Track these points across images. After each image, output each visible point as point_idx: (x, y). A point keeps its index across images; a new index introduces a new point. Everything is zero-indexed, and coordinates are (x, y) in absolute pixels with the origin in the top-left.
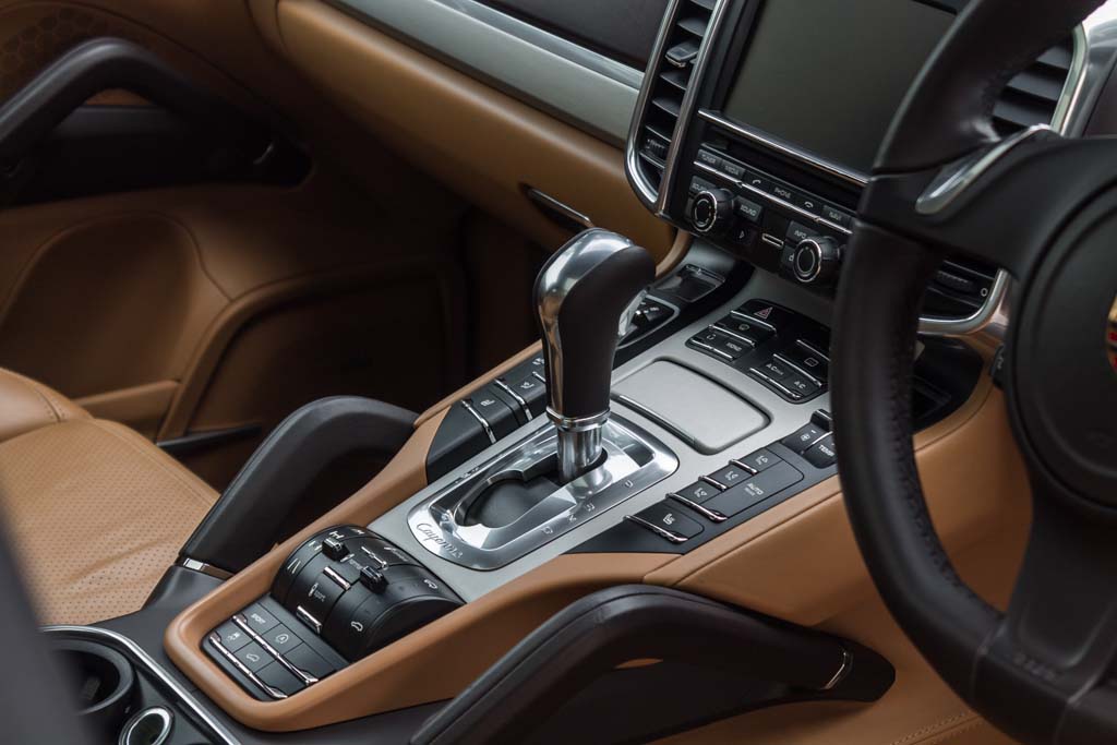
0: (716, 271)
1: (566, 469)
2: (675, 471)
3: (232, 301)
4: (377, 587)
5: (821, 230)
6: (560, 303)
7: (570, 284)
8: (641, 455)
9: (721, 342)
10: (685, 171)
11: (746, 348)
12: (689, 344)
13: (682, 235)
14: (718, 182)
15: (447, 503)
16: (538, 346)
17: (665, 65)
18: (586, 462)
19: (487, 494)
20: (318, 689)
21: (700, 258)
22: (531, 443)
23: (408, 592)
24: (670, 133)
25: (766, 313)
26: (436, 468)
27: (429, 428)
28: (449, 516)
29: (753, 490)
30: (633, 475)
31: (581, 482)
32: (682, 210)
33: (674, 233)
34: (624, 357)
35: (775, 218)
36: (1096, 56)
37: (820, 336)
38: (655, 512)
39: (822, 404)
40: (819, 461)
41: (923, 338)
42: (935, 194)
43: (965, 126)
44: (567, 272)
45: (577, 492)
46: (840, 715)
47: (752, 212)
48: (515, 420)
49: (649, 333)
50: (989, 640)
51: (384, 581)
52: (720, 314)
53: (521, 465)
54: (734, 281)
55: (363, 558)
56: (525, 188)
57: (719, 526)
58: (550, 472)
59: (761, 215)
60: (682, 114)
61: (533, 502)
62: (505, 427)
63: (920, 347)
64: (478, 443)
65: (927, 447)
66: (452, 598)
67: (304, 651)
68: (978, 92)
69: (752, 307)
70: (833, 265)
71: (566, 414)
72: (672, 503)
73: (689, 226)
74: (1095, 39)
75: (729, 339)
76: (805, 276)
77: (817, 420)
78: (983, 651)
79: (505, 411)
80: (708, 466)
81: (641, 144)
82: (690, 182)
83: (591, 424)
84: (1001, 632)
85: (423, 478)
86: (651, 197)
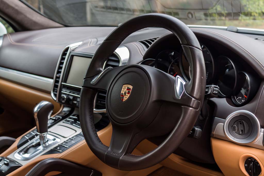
0: (68, 111)
1: (41, 143)
2: (60, 141)
4: (7, 165)
7: (39, 110)
8: (54, 140)
9: (68, 121)
10: (60, 93)
11: (72, 122)
12: (63, 122)
13: (62, 105)
14: (65, 94)
15: (21, 151)
17: (57, 77)
18: (44, 142)
19: (28, 149)
21: (66, 109)
22: (36, 140)
23: (12, 165)
24: (58, 88)
25: (76, 116)
26: (19, 147)
27: (18, 141)
28: (21, 153)
29: (73, 142)
30: (52, 143)
31: (44, 145)
32: (60, 100)
35: (75, 98)
36: (123, 63)
38: (56, 148)
42: (93, 81)
44: (38, 108)
45: (44, 147)
47: (71, 98)
48: (33, 137)
49: (56, 122)
50: (107, 151)
52: (69, 117)
53: (34, 144)
54: (70, 113)
55: (5, 161)
57: (67, 148)
58: (39, 144)
59: (73, 98)
60: (59, 85)
61: (36, 148)
62: (31, 139)
64: (27, 141)
66: (20, 165)
69: (74, 116)
71: (41, 133)
72: (60, 146)
75: (70, 120)
78: (106, 153)
79: (31, 136)
80: (65, 140)
81: (54, 91)
82: (61, 95)
83: (45, 134)
84: (109, 149)
85: (17, 148)
86: (55, 99)
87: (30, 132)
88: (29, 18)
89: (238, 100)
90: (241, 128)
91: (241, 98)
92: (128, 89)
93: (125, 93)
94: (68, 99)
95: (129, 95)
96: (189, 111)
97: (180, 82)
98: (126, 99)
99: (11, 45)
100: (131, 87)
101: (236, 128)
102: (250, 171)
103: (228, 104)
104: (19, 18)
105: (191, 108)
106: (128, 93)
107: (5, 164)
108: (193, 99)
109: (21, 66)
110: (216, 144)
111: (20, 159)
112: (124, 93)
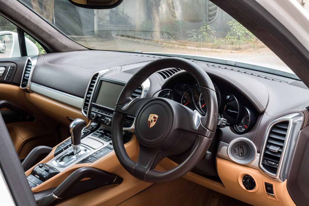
0: (95, 126)
1: (75, 154)
2: (90, 152)
3: (23, 139)
4: (47, 171)
5: (109, 117)
6: (73, 129)
7: (74, 126)
8: (86, 150)
9: (96, 135)
10: (90, 111)
11: (100, 135)
12: (92, 135)
13: (90, 121)
14: (95, 112)
15: (57, 159)
16: (70, 137)
17: (87, 97)
18: (77, 152)
19: (63, 157)
20: (39, 186)
21: (93, 124)
22: (69, 150)
23: (52, 171)
24: (88, 106)
25: (103, 130)
26: (55, 155)
27: (54, 150)
28: (58, 161)
29: (102, 153)
30: (84, 153)
31: (77, 155)
32: (90, 117)
33: (89, 120)
34: (82, 138)
35: (103, 116)
37: (110, 133)
38: (88, 158)
39: (111, 142)
40: (111, 149)
41: (124, 131)
42: (124, 107)
44: (74, 125)
45: (77, 156)
46: (116, 186)
47: (100, 116)
48: (67, 147)
49: (86, 134)
51: (48, 170)
52: (96, 131)
53: (68, 153)
54: (98, 127)
55: (45, 167)
56: (67, 117)
57: (97, 158)
58: (72, 154)
59: (101, 116)
60: (89, 104)
61: (70, 158)
62: (65, 149)
64: (62, 151)
65: (126, 146)
66: (58, 172)
67: (37, 181)
68: (130, 93)
69: (100, 130)
70: (111, 122)
71: (74, 145)
72: (91, 156)
73: (91, 119)
74: (145, 89)
75: (97, 134)
76: (108, 124)
77: (110, 144)
78: (134, 168)
79: (65, 146)
80: (95, 151)
81: (84, 109)
82: (91, 113)
83: (78, 146)
84: (137, 164)
85: (54, 156)
86: (86, 116)
87: (64, 143)
88: (59, 42)
89: (239, 128)
90: (241, 151)
91: (241, 127)
92: (154, 118)
93: (152, 121)
94: (97, 117)
95: (155, 123)
96: (204, 140)
97: (197, 116)
98: (152, 126)
99: (45, 65)
100: (157, 116)
101: (237, 151)
102: (247, 185)
103: (231, 131)
104: (51, 41)
105: (206, 138)
106: (155, 121)
107: (45, 170)
108: (208, 130)
109: (54, 84)
111: (56, 165)
112: (150, 120)
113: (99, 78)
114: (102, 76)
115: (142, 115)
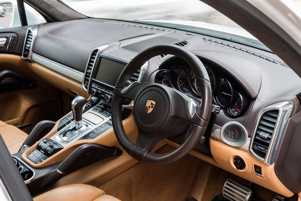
0: (96, 100)
1: (77, 129)
2: (92, 128)
3: (27, 106)
4: (52, 147)
5: (109, 94)
6: (74, 106)
7: (76, 104)
8: (87, 126)
9: (97, 109)
10: (90, 87)
11: (100, 110)
12: (92, 110)
13: (91, 95)
14: (95, 88)
15: (61, 134)
16: (72, 111)
17: (87, 73)
18: (79, 127)
19: (66, 132)
20: (44, 162)
21: (94, 98)
22: (72, 125)
23: (56, 147)
24: (88, 82)
25: (103, 105)
26: (59, 130)
27: (57, 124)
28: (61, 136)
29: (102, 129)
30: (86, 129)
31: (79, 130)
32: (91, 92)
33: (90, 95)
34: (84, 112)
35: (103, 93)
36: (144, 70)
37: (110, 108)
38: (89, 134)
39: (110, 117)
40: (111, 125)
41: (123, 108)
42: (123, 91)
43: (127, 81)
44: (75, 102)
45: (78, 131)
47: (100, 92)
48: (69, 122)
49: (87, 109)
50: (133, 148)
51: (52, 146)
52: (97, 106)
53: (71, 128)
54: (98, 101)
55: (49, 143)
56: (69, 89)
57: (98, 135)
58: (75, 129)
59: (101, 92)
60: (90, 79)
61: (73, 133)
62: (68, 123)
63: (123, 109)
64: (64, 125)
65: (124, 122)
66: (62, 147)
67: (42, 157)
68: (128, 77)
69: (101, 104)
70: (111, 99)
71: (76, 121)
72: (92, 132)
73: (92, 94)
74: (143, 68)
75: (98, 109)
76: (107, 101)
77: (110, 119)
78: (133, 149)
79: (68, 121)
80: (96, 127)
81: (84, 83)
82: (91, 88)
83: (80, 122)
84: (135, 147)
85: (57, 131)
86: (86, 91)
87: (66, 117)
88: (58, 11)
89: (231, 111)
90: (233, 133)
91: (234, 110)
92: (152, 104)
93: (149, 107)
94: (97, 93)
95: (152, 109)
96: (198, 129)
97: (192, 104)
98: (150, 112)
99: (45, 36)
100: (154, 103)
101: (230, 133)
102: (238, 166)
103: (224, 115)
104: (51, 11)
105: (200, 127)
106: (152, 107)
107: (50, 146)
108: (202, 120)
109: (55, 56)
110: (213, 143)
111: (59, 141)
112: (148, 106)
113: (99, 54)
114: (101, 53)
115: (141, 100)
